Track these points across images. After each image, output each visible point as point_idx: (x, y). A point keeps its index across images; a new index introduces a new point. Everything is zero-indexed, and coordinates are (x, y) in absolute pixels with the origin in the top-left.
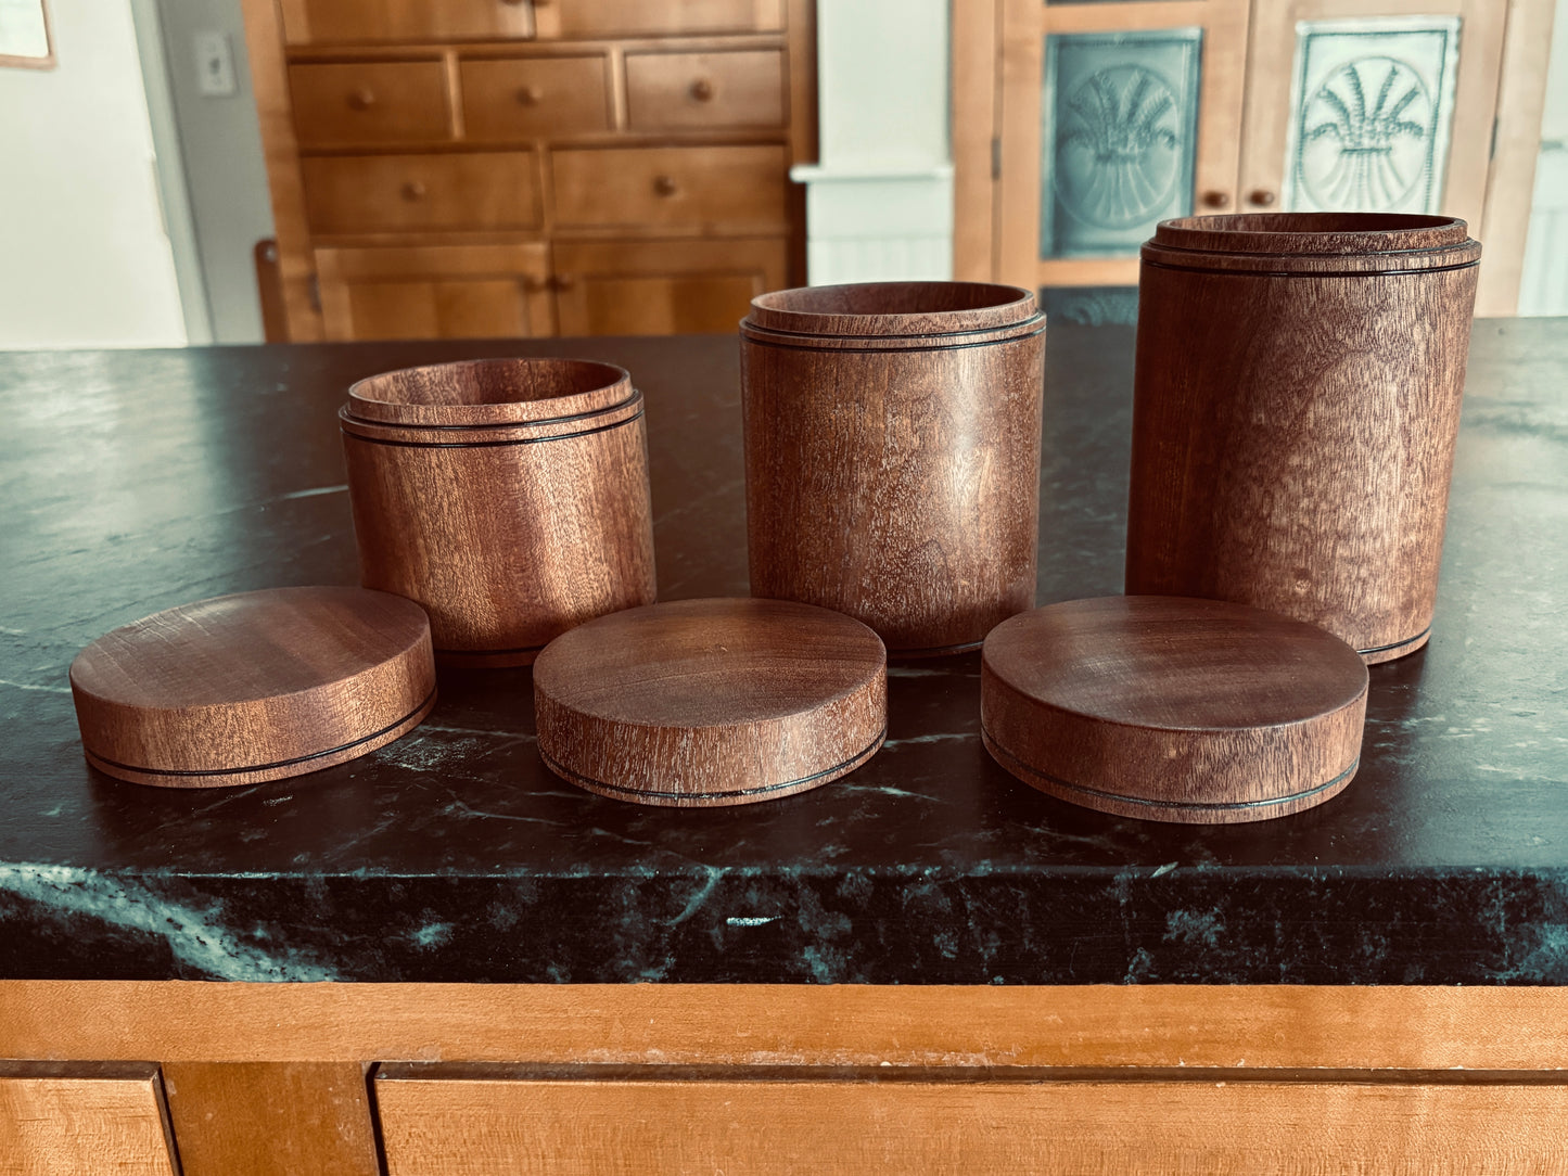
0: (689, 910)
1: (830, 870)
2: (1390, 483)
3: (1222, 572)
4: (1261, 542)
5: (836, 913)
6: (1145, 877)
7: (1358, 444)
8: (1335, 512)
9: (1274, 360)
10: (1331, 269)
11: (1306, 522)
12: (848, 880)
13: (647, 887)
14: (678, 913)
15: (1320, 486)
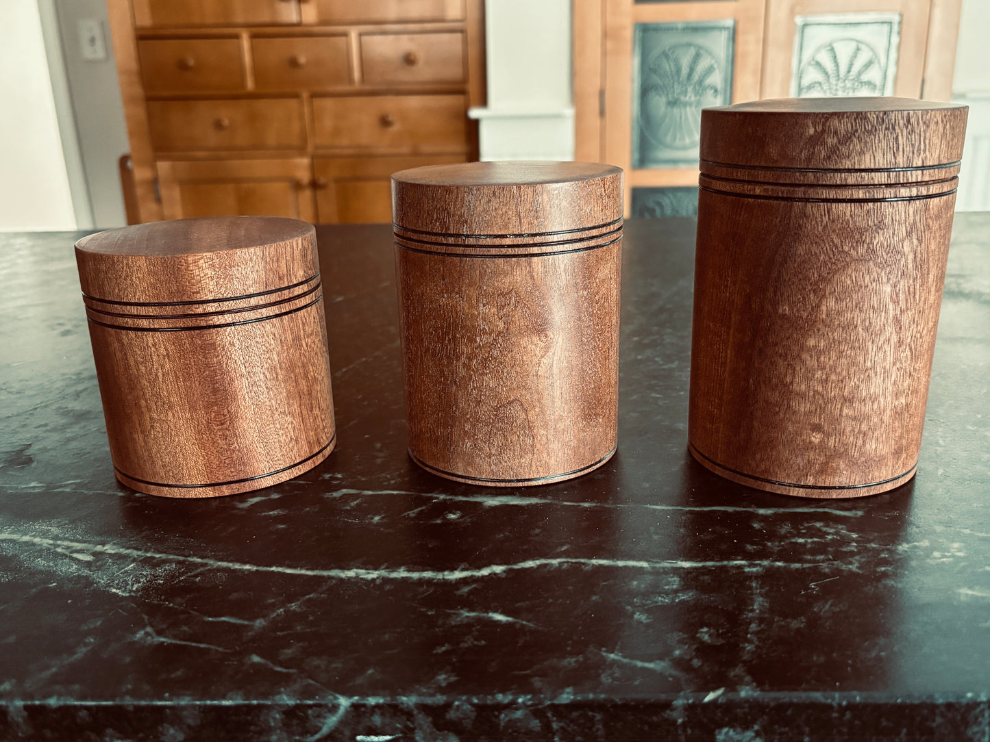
0: (325, 730)
1: (440, 699)
2: (885, 360)
3: (755, 424)
4: (786, 402)
5: (446, 732)
6: (697, 702)
7: (860, 330)
8: (842, 381)
9: (795, 266)
10: (840, 197)
11: (820, 389)
12: (454, 707)
13: (290, 713)
14: (316, 732)
15: (831, 362)
